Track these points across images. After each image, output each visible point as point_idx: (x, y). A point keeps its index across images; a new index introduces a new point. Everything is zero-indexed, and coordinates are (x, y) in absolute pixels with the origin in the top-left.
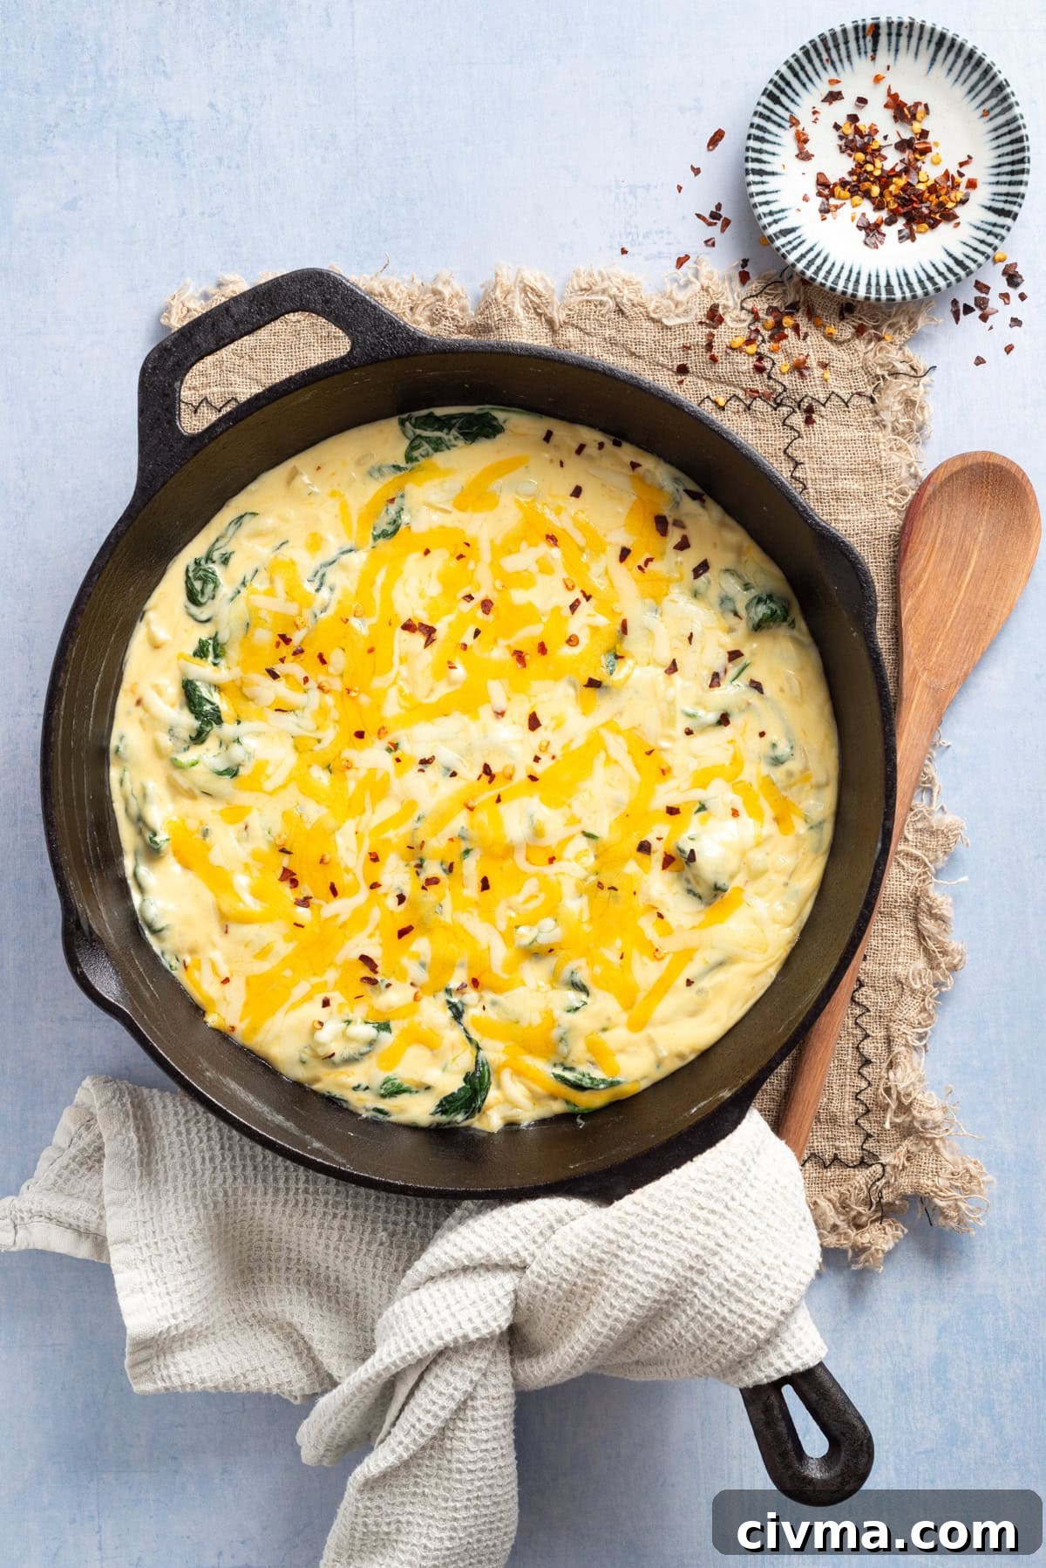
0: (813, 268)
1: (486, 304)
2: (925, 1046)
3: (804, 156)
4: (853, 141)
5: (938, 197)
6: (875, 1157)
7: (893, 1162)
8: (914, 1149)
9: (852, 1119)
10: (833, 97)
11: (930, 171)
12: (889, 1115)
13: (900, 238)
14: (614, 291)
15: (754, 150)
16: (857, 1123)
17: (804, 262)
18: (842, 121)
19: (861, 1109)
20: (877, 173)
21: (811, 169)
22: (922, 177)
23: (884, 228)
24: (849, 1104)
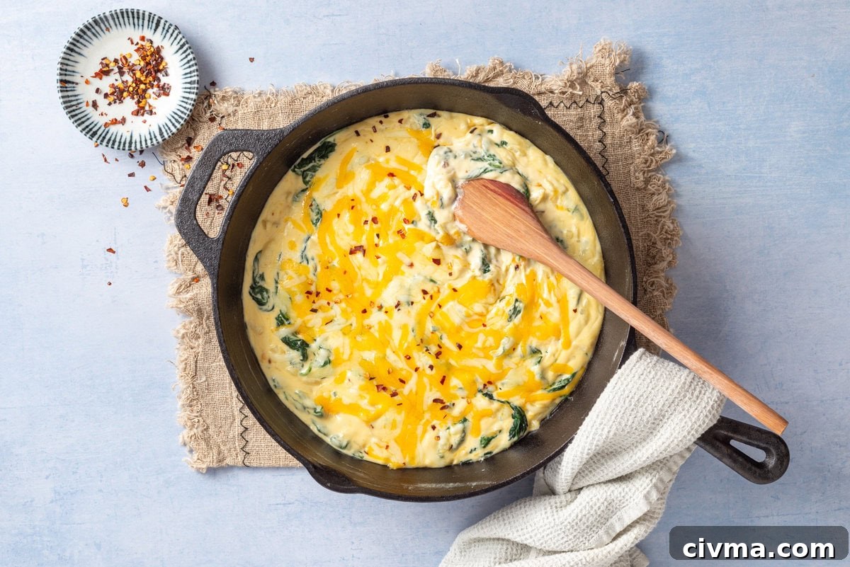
0: (180, 120)
1: (186, 312)
2: (541, 75)
3: (123, 121)
4: (117, 97)
5: (148, 56)
6: (598, 97)
7: (600, 88)
8: (592, 79)
9: (579, 110)
10: (95, 105)
11: (135, 59)
12: (575, 92)
13: (167, 75)
14: (176, 249)
15: (119, 146)
16: (581, 107)
17: (176, 124)
18: (107, 101)
19: (574, 105)
20: (134, 85)
21: (130, 118)
22: (137, 63)
23: (162, 84)
24: (572, 112)
